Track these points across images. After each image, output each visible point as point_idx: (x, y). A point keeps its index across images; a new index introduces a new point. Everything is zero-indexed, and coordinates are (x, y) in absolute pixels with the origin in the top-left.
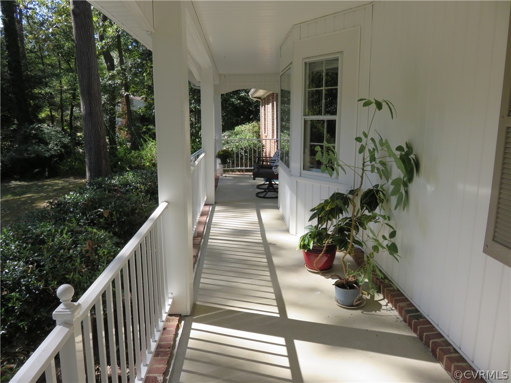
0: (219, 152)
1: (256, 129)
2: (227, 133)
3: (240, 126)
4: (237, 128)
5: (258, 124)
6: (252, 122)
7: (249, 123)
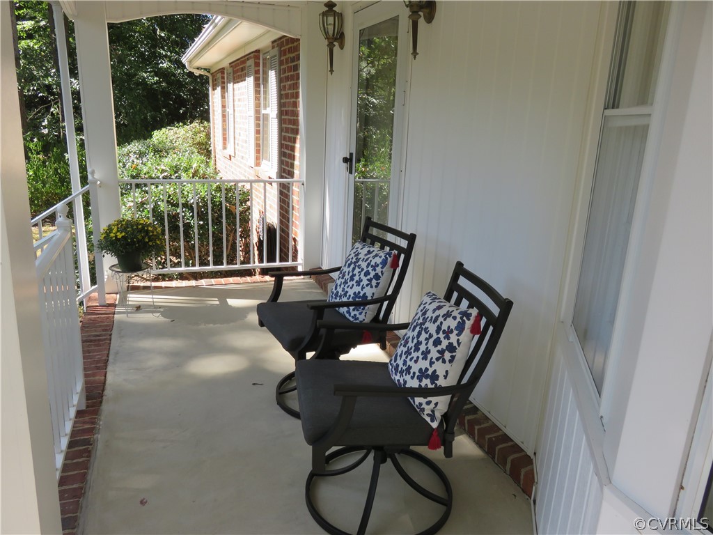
0: (110, 228)
1: (201, 137)
2: (135, 146)
3: (164, 130)
4: (158, 136)
5: (205, 127)
6: (191, 123)
7: (185, 124)
